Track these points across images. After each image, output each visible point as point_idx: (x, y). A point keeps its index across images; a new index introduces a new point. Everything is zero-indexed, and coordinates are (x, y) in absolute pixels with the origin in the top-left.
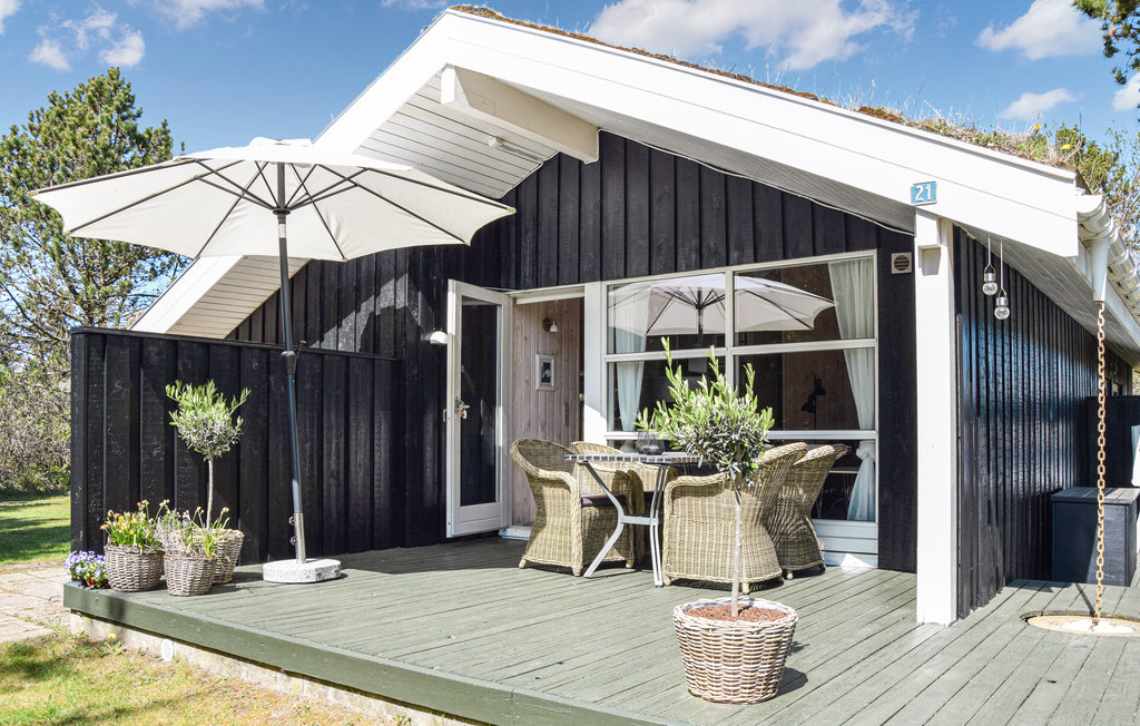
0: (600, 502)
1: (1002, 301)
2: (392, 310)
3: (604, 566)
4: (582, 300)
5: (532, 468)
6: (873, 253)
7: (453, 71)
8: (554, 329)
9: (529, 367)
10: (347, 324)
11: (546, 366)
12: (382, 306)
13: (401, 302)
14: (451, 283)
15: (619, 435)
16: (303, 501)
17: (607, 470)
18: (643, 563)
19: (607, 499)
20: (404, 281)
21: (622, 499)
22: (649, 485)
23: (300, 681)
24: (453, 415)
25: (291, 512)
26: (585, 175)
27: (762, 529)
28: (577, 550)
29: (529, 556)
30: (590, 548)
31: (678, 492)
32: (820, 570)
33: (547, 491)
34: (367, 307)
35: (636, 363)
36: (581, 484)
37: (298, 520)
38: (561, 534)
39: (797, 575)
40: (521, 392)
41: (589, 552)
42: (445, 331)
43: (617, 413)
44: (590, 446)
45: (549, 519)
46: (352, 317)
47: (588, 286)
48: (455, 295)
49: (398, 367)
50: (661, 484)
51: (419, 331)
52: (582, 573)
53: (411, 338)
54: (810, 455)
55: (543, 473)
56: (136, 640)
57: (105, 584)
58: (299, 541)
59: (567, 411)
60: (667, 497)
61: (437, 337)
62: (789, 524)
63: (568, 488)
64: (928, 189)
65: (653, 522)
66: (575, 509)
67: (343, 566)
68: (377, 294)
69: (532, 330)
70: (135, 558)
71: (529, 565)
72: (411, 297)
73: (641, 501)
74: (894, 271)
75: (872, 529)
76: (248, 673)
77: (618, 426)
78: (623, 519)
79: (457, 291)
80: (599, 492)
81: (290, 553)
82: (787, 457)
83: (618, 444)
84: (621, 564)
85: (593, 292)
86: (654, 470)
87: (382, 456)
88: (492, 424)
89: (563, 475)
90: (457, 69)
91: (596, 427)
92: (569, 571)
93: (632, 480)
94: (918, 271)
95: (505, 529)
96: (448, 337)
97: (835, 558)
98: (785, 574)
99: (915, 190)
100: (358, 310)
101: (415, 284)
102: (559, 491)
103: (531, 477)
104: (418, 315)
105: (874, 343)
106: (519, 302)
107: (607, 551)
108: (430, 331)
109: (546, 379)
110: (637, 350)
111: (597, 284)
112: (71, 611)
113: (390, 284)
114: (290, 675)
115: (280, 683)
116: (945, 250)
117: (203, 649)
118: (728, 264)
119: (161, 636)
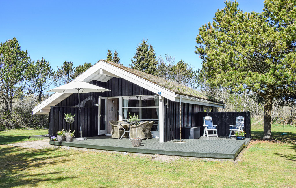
0: (122, 129)
1: (167, 106)
2: (90, 101)
3: (122, 138)
4: (118, 99)
5: (112, 125)
8: (114, 102)
9: (110, 108)
10: (82, 102)
11: (112, 108)
12: (88, 100)
13: (91, 99)
14: (99, 97)
15: (124, 119)
16: (82, 129)
17: (123, 125)
18: (128, 138)
19: (123, 129)
20: (92, 96)
21: (125, 129)
22: (128, 127)
23: (89, 149)
24: (99, 117)
25: (80, 131)
26: (119, 80)
27: (143, 132)
28: (119, 136)
29: (112, 137)
30: (121, 135)
31: (132, 127)
32: (152, 138)
33: (115, 128)
35: (127, 109)
36: (119, 127)
37: (81, 132)
38: (117, 134)
39: (148, 138)
40: (108, 112)
41: (120, 136)
42: (98, 104)
43: (124, 116)
44: (120, 121)
45: (115, 131)
47: (119, 97)
48: (99, 99)
49: (91, 109)
50: (130, 126)
51: (94, 104)
52: (119, 139)
53: (93, 105)
54: (149, 123)
55: (114, 125)
56: (63, 147)
57: (57, 141)
58: (81, 135)
59: (115, 115)
60: (131, 128)
61: (97, 105)
62: (147, 132)
63: (117, 127)
64: (160, 93)
65: (129, 131)
66: (119, 130)
67: (87, 139)
68: (87, 98)
69: (110, 102)
70: (62, 137)
71: (112, 138)
72: (93, 99)
73: (127, 129)
76: (81, 149)
77: (124, 118)
78: (125, 131)
80: (122, 128)
81: (80, 137)
82: (146, 123)
83: (124, 121)
84: (125, 138)
85: (120, 98)
86: (129, 125)
87: (89, 123)
88: (104, 117)
89: (117, 125)
90: (102, 69)
91: (121, 118)
92: (118, 138)
93: (126, 126)
94: (159, 102)
95: (106, 134)
96: (99, 104)
97: (155, 137)
98: (146, 138)
99: (159, 93)
100: (84, 100)
101: (94, 97)
102: (116, 128)
103: (112, 126)
104: (94, 101)
106: (108, 98)
107: (123, 136)
108: (96, 104)
109: (112, 110)
110: (127, 107)
111: (121, 97)
112: (51, 145)
113: (90, 97)
114: (88, 148)
115: (86, 150)
116: (162, 99)
117: (75, 147)
118: (140, 95)
119: (68, 146)
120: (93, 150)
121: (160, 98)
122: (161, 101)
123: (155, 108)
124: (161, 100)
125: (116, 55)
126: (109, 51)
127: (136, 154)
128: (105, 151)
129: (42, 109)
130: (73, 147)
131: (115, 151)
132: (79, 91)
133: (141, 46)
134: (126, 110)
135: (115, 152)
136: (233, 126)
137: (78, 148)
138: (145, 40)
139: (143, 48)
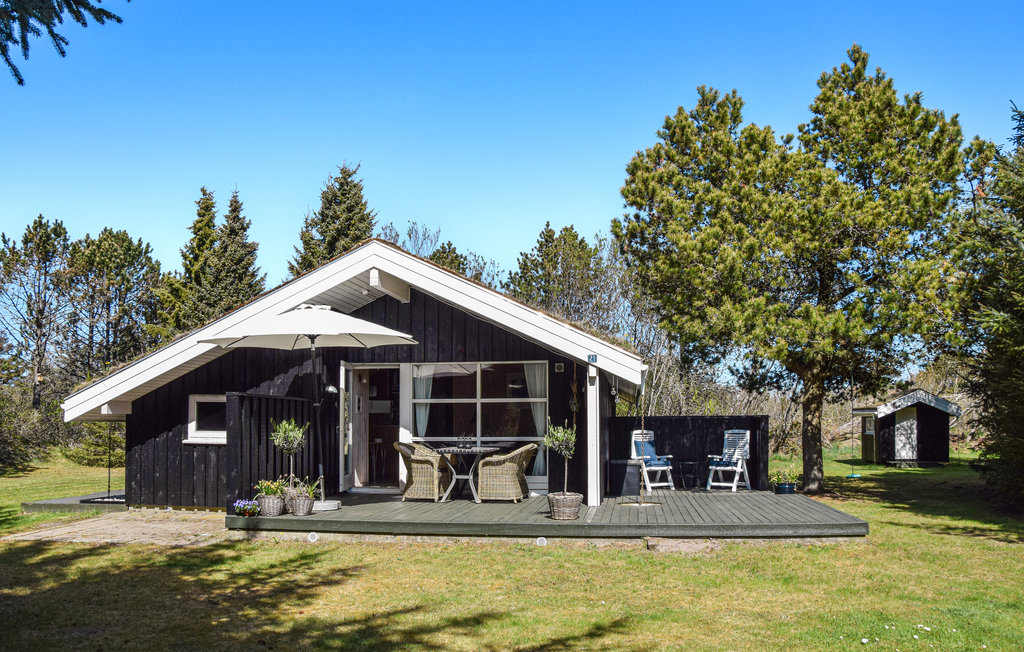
2: (310, 375)
4: (398, 370)
6: (547, 362)
7: (377, 271)
8: (365, 381)
10: (278, 380)
11: (359, 401)
12: (304, 371)
14: (342, 362)
15: (417, 439)
20: (319, 360)
24: (342, 429)
28: (437, 491)
29: (407, 496)
33: (417, 465)
34: (293, 372)
35: (426, 404)
38: (428, 486)
43: (416, 428)
45: (418, 478)
46: (282, 376)
47: (402, 364)
48: (343, 369)
51: (325, 386)
52: (439, 502)
55: (418, 458)
57: (259, 513)
61: (331, 389)
63: (431, 464)
64: (593, 358)
65: (472, 477)
66: (435, 473)
68: (301, 366)
69: (356, 382)
74: (556, 371)
75: (546, 479)
76: (368, 538)
77: (417, 434)
78: (455, 477)
79: (345, 366)
85: (405, 366)
90: (380, 271)
91: (405, 435)
92: (432, 500)
94: (587, 384)
99: (589, 357)
100: (286, 373)
101: (323, 362)
102: (424, 465)
104: (324, 378)
105: (546, 400)
108: (330, 386)
109: (359, 408)
110: (427, 398)
111: (408, 364)
112: (230, 529)
113: (310, 362)
114: (396, 535)
115: (390, 539)
116: (598, 378)
117: (339, 532)
118: (479, 360)
119: (310, 531)
120: (419, 537)
121: (592, 372)
122: (592, 384)
123: (529, 403)
124: (593, 380)
125: (235, 207)
126: (203, 191)
127: (581, 542)
128: (465, 540)
129: (111, 403)
130: (332, 534)
131: (504, 536)
132: (313, 342)
133: (337, 185)
134: (423, 409)
135: (505, 539)
136: (717, 458)
137: (356, 535)
138: (352, 168)
139: (343, 195)
